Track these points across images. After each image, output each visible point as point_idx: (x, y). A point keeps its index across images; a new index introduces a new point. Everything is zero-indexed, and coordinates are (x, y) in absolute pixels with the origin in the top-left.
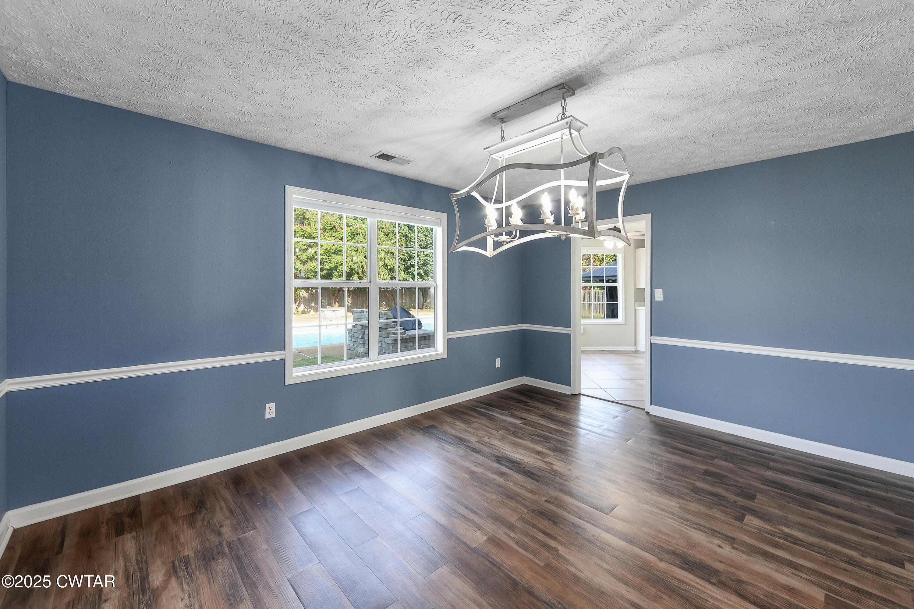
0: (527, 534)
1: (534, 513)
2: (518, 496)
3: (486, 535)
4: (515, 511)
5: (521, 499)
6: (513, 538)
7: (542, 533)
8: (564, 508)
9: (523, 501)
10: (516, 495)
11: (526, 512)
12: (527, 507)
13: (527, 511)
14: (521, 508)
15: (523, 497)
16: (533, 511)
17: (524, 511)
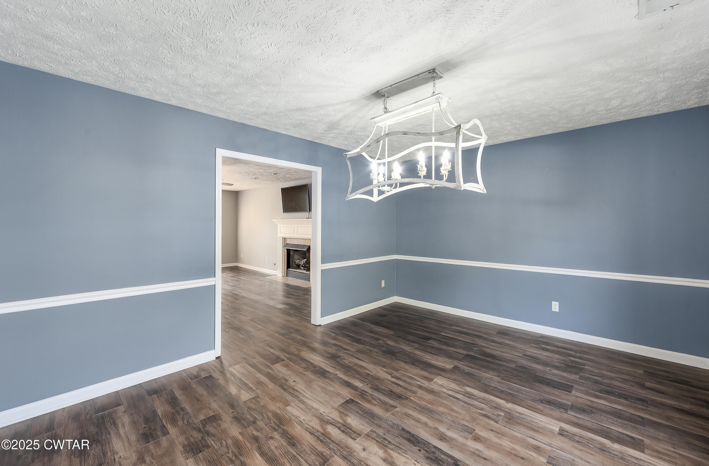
0: (409, 383)
1: (405, 397)
2: (420, 411)
3: (435, 382)
4: (420, 398)
5: (417, 408)
6: (418, 381)
7: (400, 385)
8: (382, 402)
9: (415, 407)
10: (422, 412)
11: (412, 397)
12: (411, 401)
13: (410, 398)
14: (416, 400)
15: (416, 410)
16: (407, 398)
17: (413, 398)
